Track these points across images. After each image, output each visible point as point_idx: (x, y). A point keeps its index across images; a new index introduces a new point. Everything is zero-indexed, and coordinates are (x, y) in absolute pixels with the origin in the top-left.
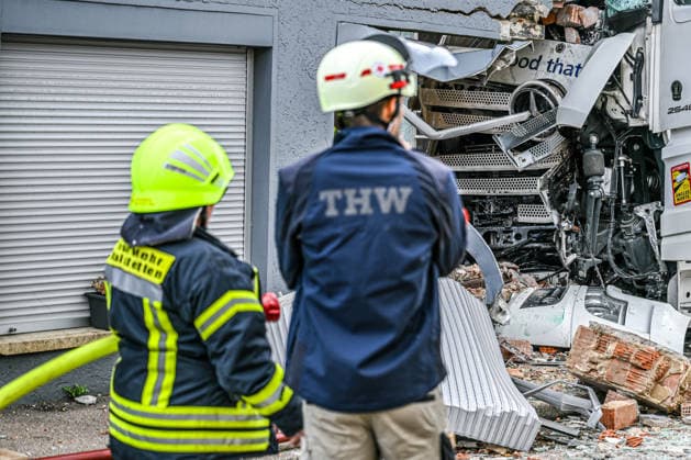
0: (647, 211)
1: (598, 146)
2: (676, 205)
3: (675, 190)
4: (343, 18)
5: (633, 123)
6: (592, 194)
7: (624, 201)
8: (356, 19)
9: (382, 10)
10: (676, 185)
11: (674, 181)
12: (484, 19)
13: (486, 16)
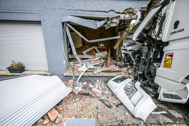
0: (157, 65)
1: (147, 46)
2: (164, 67)
3: (165, 62)
4: (63, 14)
5: (158, 39)
6: (142, 57)
7: (152, 60)
8: (67, 14)
9: (76, 11)
10: (166, 60)
11: (166, 59)
12: (113, 13)
13: (114, 12)
